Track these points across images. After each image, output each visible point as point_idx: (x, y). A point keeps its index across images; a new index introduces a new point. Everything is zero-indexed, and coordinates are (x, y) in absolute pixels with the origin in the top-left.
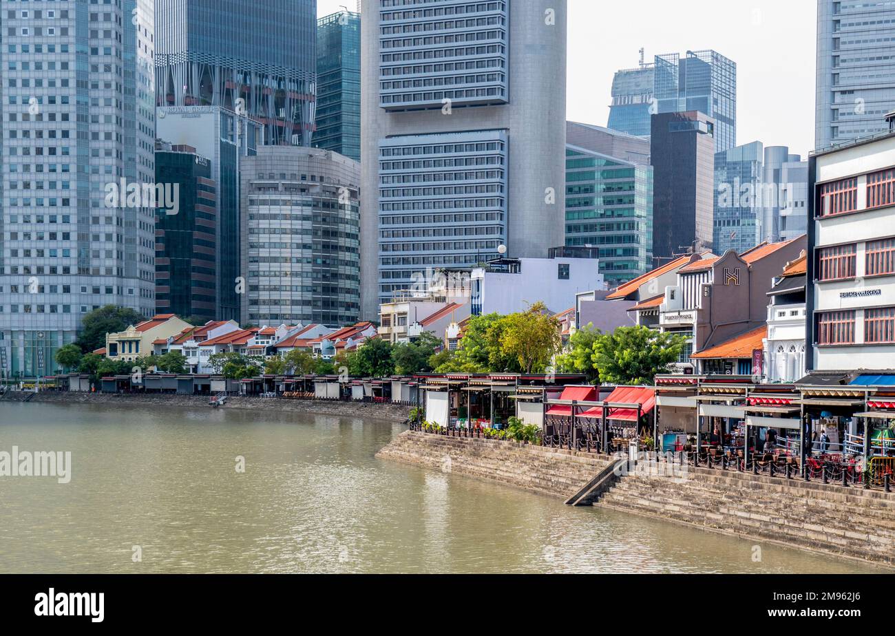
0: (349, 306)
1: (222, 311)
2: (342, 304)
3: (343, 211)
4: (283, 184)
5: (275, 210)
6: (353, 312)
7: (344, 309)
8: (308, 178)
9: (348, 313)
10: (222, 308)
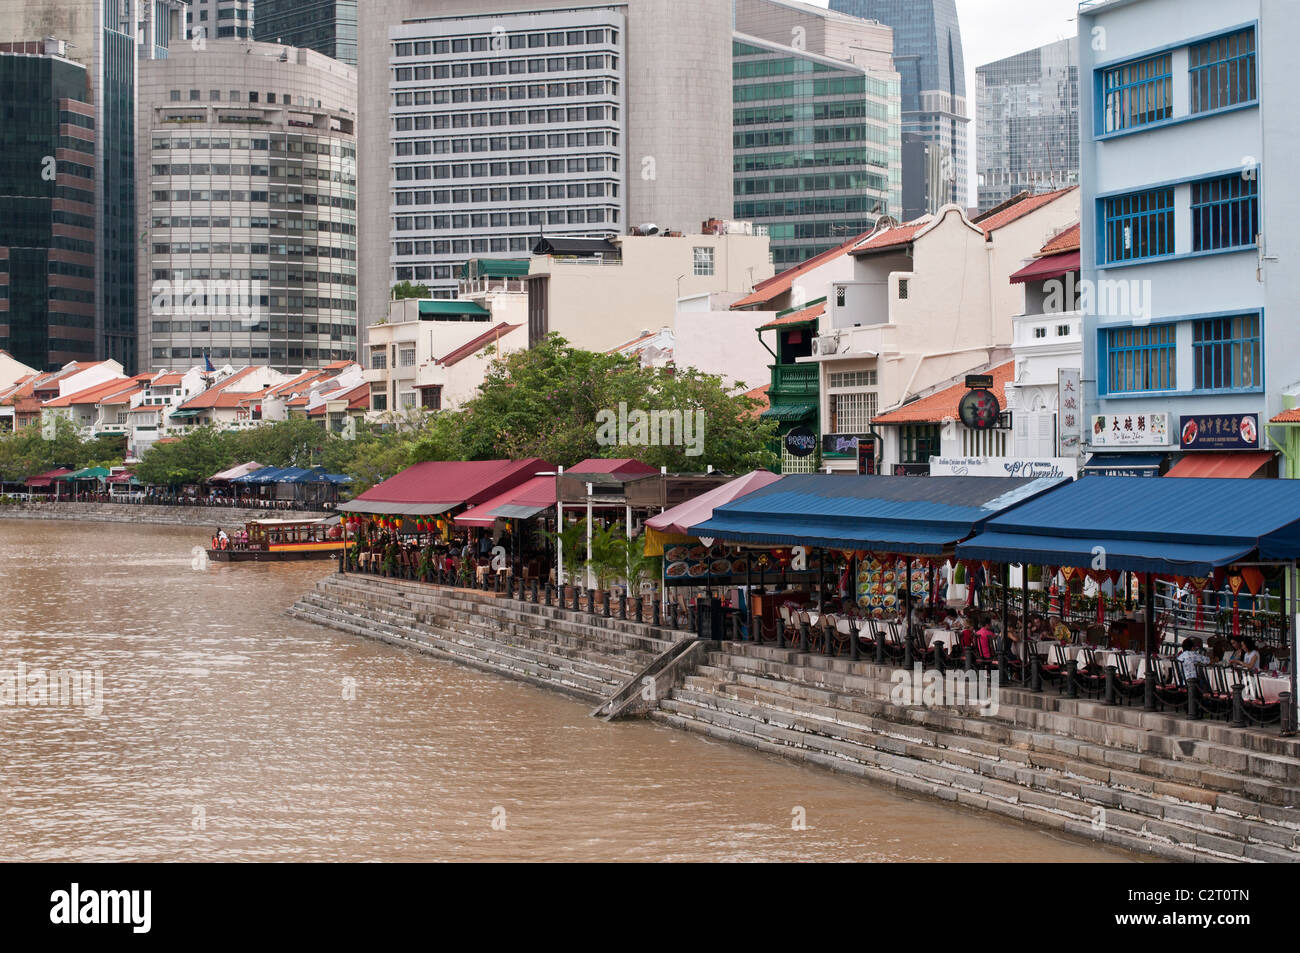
0: (337, 331)
1: (107, 343)
2: (326, 328)
3: (326, 158)
4: (216, 109)
5: (201, 157)
6: (345, 343)
7: (328, 337)
8: (263, 98)
9: (336, 345)
10: (107, 337)
